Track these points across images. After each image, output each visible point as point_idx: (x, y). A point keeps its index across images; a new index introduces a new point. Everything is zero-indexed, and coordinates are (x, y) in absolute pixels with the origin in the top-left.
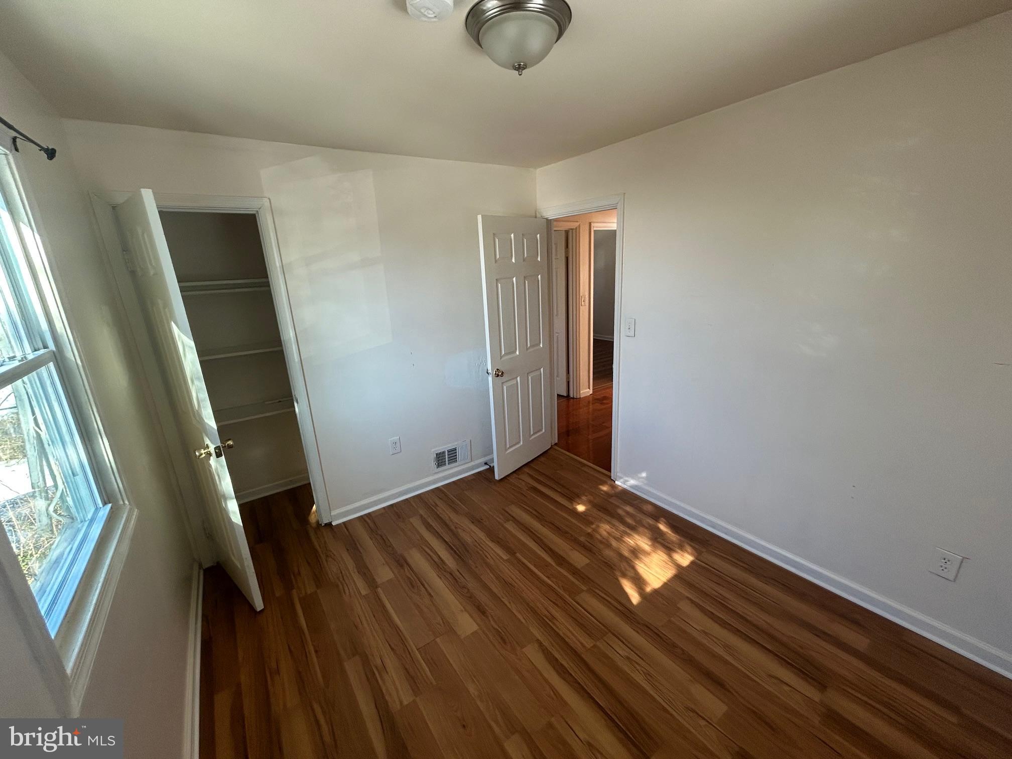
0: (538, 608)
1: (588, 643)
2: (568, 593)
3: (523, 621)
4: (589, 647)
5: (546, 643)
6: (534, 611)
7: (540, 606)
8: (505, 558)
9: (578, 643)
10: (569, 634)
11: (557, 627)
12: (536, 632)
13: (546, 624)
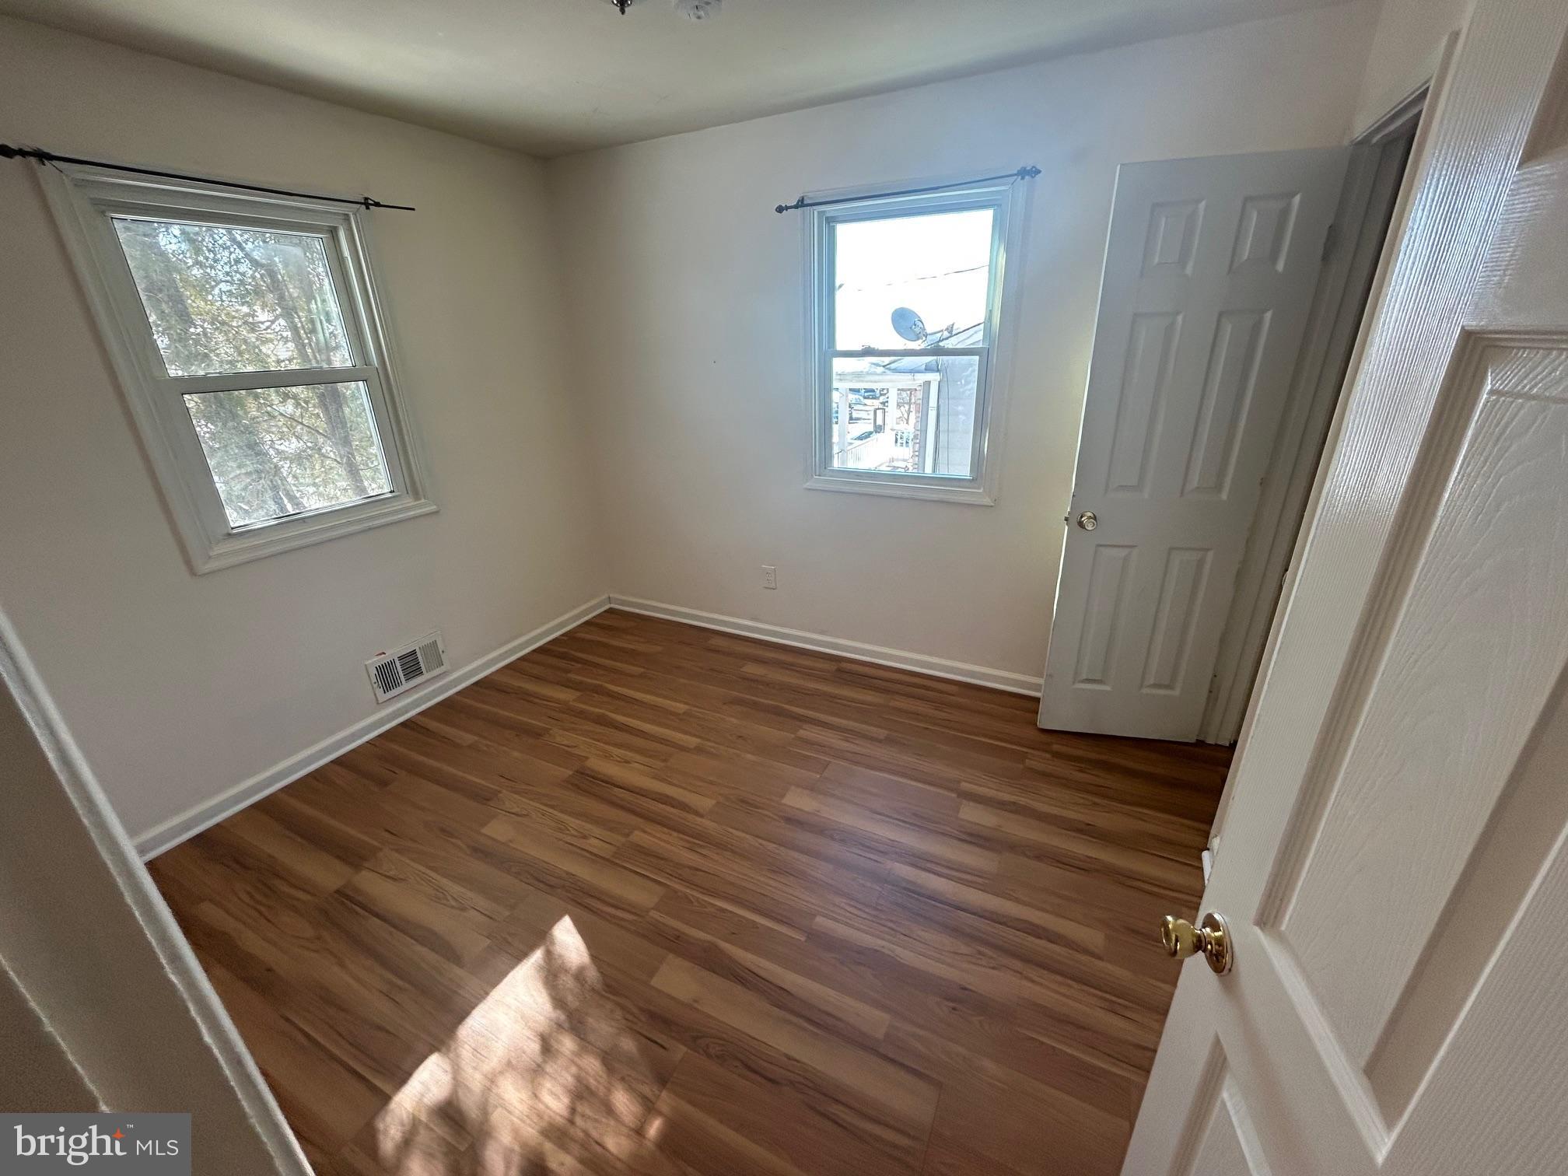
0: (717, 854)
1: (637, 837)
2: (679, 894)
3: (731, 830)
4: (637, 832)
5: (690, 817)
6: (721, 846)
7: (716, 857)
8: (819, 919)
9: (649, 831)
10: (664, 837)
11: (682, 839)
12: (708, 825)
13: (698, 838)
